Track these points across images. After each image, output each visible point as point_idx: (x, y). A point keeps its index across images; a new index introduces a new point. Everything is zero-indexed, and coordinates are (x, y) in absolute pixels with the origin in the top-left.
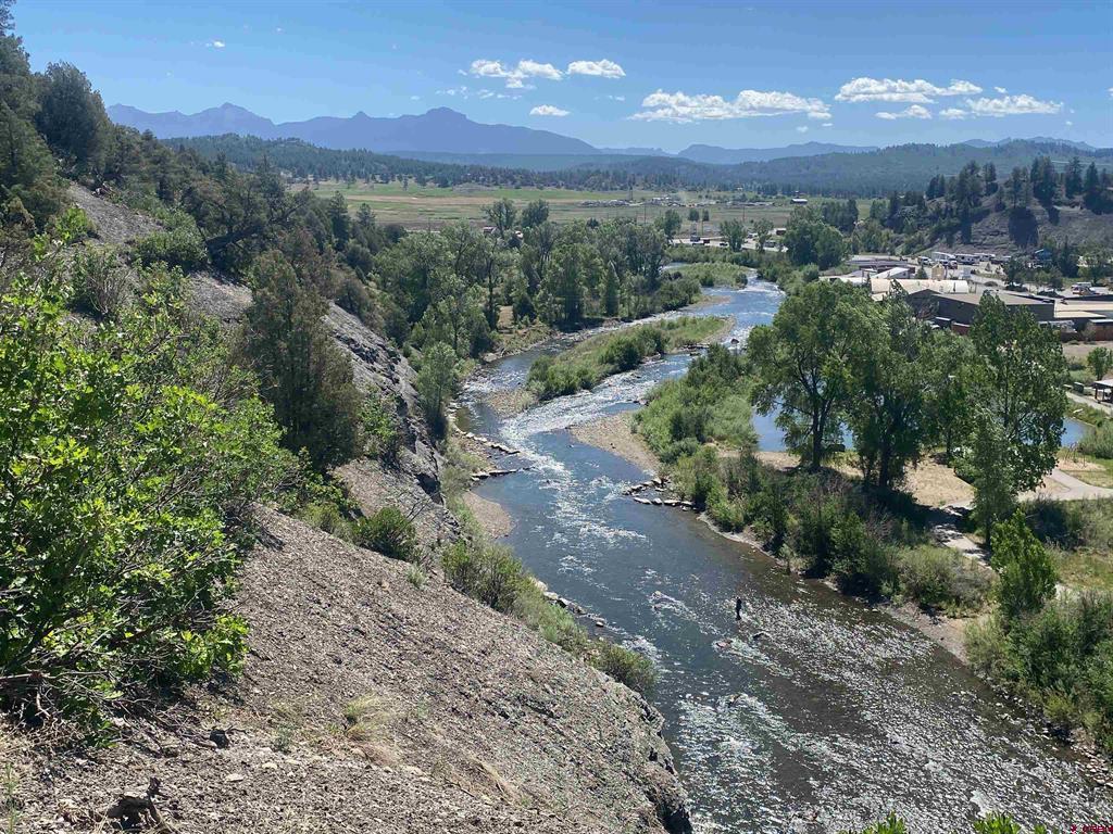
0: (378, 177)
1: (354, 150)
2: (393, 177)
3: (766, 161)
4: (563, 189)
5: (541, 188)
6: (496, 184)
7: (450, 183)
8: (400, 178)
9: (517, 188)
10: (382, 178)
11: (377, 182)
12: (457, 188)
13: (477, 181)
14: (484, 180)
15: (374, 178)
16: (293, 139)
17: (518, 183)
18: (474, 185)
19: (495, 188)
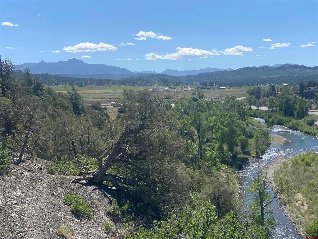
0: (53, 84)
1: (43, 74)
2: (59, 83)
3: (196, 74)
4: (128, 86)
5: (120, 86)
6: (102, 85)
7: (83, 85)
8: (62, 84)
9: (110, 86)
10: (55, 84)
11: (53, 86)
12: (87, 87)
13: (94, 84)
14: (97, 84)
15: (52, 84)
16: (19, 70)
17: (111, 84)
18: (94, 86)
19: (101, 86)
